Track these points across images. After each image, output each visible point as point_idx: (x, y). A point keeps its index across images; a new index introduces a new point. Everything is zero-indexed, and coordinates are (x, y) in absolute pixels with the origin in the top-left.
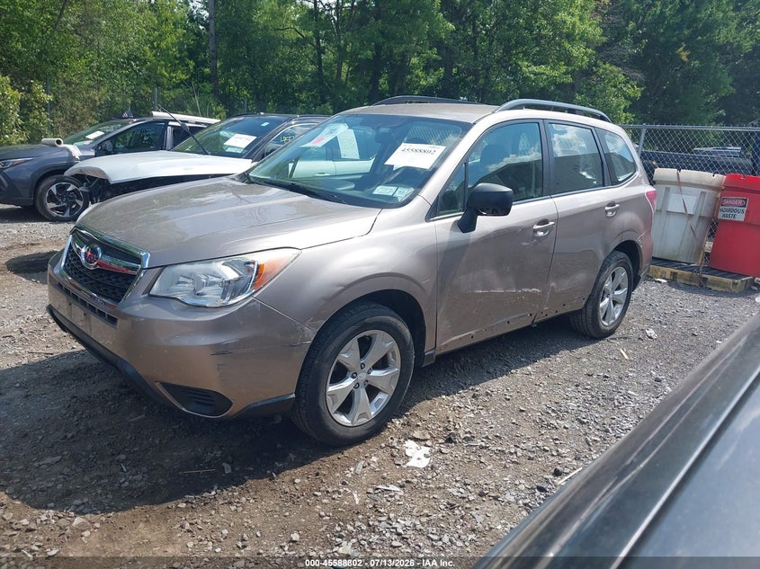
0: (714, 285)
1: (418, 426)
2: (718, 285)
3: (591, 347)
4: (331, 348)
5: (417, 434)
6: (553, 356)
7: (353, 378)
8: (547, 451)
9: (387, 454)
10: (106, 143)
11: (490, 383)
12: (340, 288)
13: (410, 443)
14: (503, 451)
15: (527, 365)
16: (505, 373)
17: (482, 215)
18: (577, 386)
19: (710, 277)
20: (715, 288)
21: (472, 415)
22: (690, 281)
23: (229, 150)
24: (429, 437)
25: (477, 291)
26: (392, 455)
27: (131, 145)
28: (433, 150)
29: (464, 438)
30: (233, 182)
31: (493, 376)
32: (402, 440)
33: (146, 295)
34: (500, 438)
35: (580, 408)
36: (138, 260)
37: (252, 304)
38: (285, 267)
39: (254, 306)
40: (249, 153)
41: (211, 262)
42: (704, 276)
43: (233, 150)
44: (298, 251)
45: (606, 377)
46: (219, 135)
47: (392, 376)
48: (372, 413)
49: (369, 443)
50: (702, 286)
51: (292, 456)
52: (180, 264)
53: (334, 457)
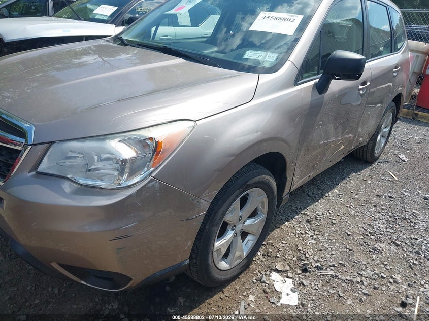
0: (422, 118)
1: (278, 257)
2: (425, 119)
3: (368, 169)
4: (221, 212)
5: (279, 267)
6: (347, 179)
7: (233, 229)
8: (384, 278)
9: (260, 291)
10: (3, 9)
11: (313, 207)
12: (233, 158)
13: (275, 276)
14: (352, 281)
15: (333, 188)
16: (322, 196)
17: (335, 79)
18: (375, 207)
19: (420, 113)
20: (423, 120)
21: (313, 241)
22: (407, 115)
23: (97, 17)
24: (288, 268)
25: (321, 143)
26: (265, 291)
27: (24, 12)
28: (292, 18)
29: (316, 267)
30: (108, 43)
31: (315, 200)
32: (268, 273)
33: (34, 173)
34: (343, 265)
35: (388, 230)
36: (22, 133)
37: (150, 184)
38: (182, 142)
39: (153, 186)
40: (113, 20)
41: (103, 140)
42: (417, 112)
43: (101, 17)
44: (192, 123)
45: (391, 197)
46: (86, 7)
47: (261, 222)
48: (245, 254)
49: (242, 278)
50: (414, 119)
51: (181, 300)
52: (70, 140)
53: (216, 297)
